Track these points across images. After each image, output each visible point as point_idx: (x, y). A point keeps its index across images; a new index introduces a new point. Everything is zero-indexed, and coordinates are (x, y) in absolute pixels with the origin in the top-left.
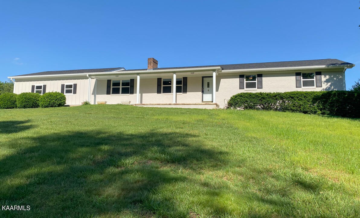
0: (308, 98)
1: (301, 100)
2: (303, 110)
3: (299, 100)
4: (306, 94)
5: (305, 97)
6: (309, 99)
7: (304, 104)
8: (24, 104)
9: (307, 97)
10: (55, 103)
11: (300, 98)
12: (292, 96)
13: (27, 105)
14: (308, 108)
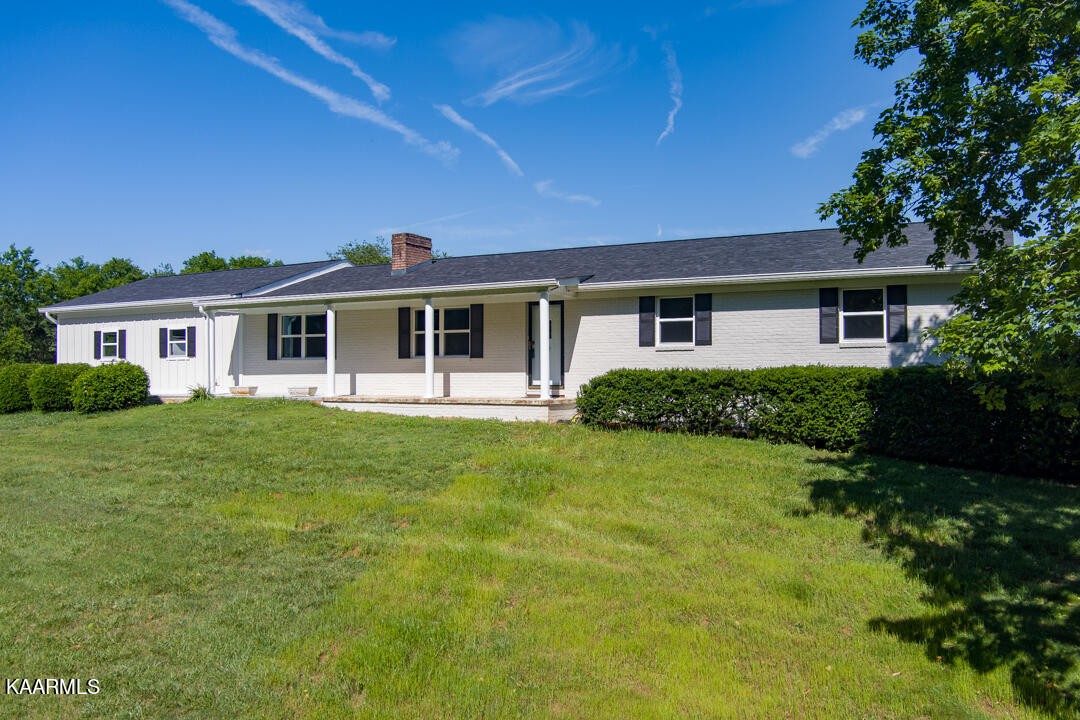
0: (822, 395)
1: (802, 400)
2: (809, 435)
3: (793, 400)
4: (817, 380)
5: (812, 390)
6: (828, 400)
7: (810, 416)
8: (44, 400)
9: (819, 393)
10: (113, 399)
11: (797, 396)
12: (773, 385)
13: (53, 403)
14: (825, 431)
